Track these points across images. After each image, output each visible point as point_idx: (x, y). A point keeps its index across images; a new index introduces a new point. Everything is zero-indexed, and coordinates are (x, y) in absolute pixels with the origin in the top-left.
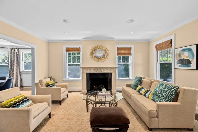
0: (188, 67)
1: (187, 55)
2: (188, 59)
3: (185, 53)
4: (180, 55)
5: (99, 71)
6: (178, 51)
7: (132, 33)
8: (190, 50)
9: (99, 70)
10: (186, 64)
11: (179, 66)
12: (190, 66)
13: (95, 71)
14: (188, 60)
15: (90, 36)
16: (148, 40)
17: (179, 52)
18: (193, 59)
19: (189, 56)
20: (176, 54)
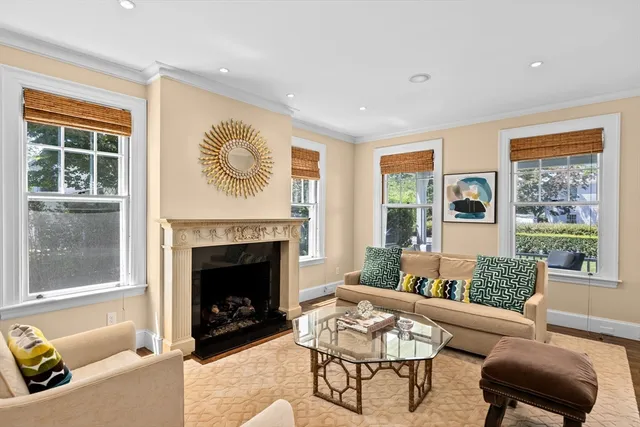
0: (477, 217)
1: (476, 192)
2: (478, 200)
3: (471, 187)
4: (458, 192)
5: (248, 238)
6: (453, 181)
7: (363, 109)
8: (482, 182)
9: (250, 231)
10: (472, 211)
11: (457, 216)
12: (483, 217)
13: (230, 236)
14: (478, 204)
15: (224, 71)
16: (355, 138)
17: (455, 184)
18: (489, 201)
19: (479, 194)
20: (449, 188)
